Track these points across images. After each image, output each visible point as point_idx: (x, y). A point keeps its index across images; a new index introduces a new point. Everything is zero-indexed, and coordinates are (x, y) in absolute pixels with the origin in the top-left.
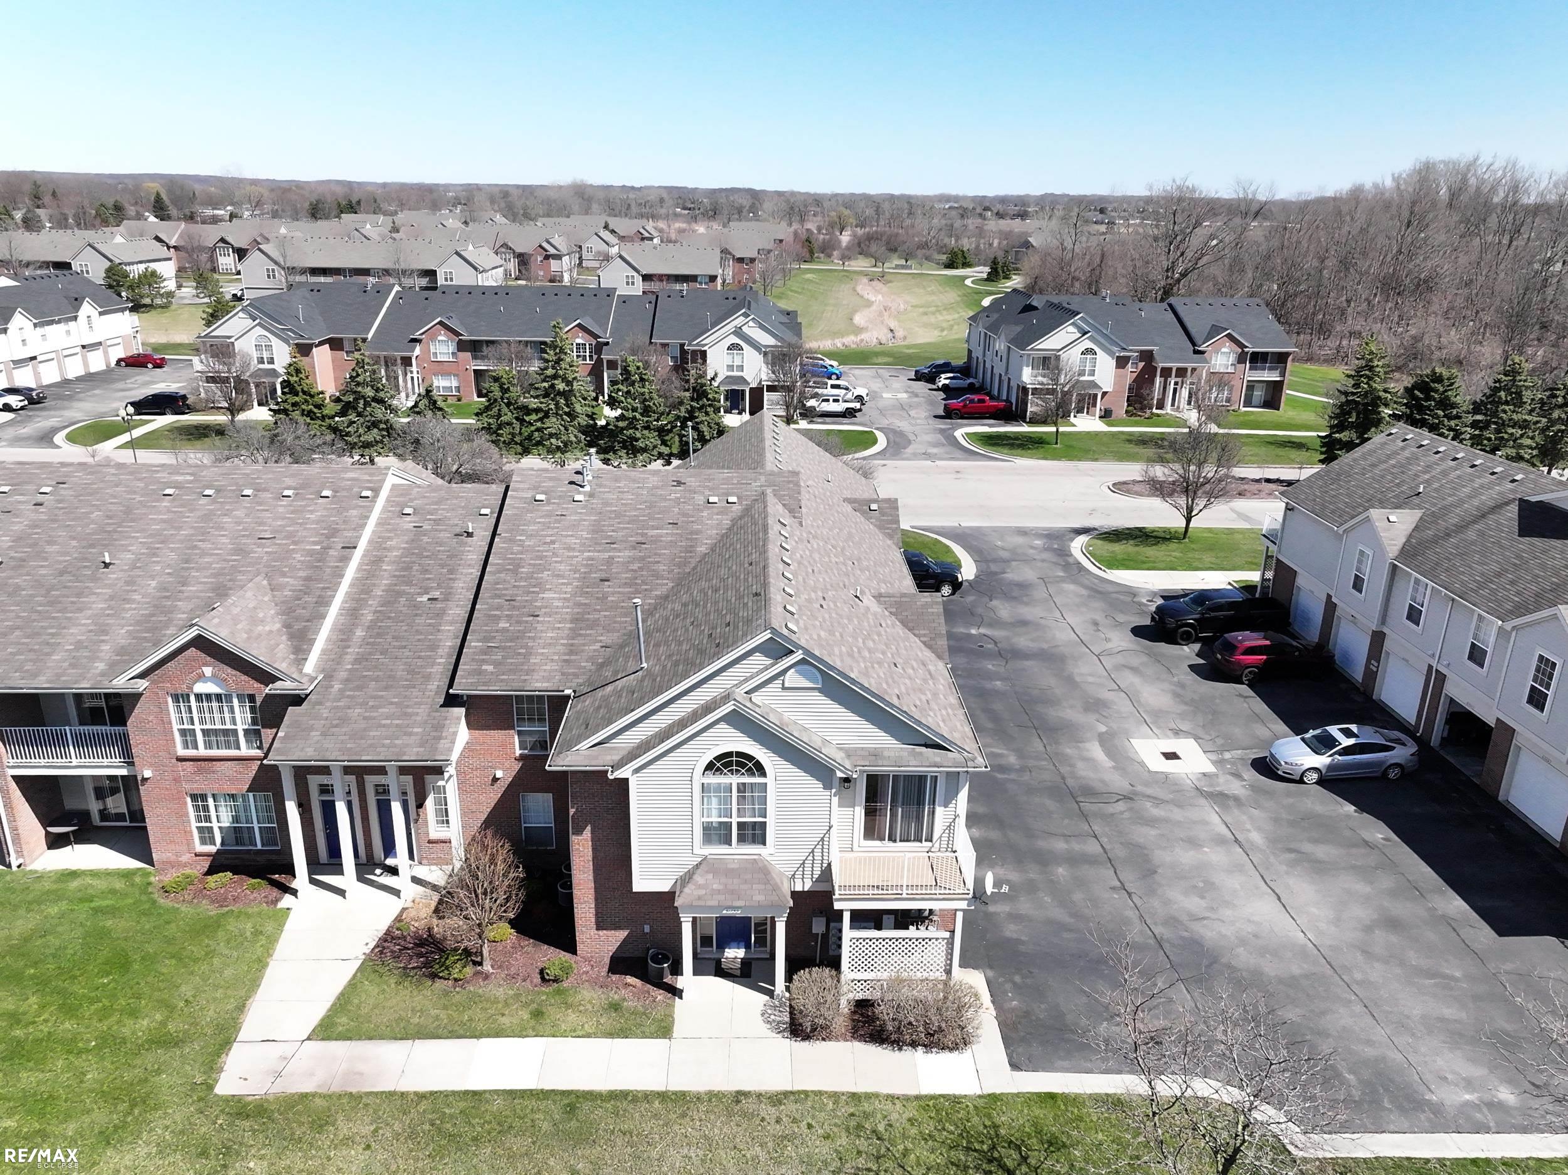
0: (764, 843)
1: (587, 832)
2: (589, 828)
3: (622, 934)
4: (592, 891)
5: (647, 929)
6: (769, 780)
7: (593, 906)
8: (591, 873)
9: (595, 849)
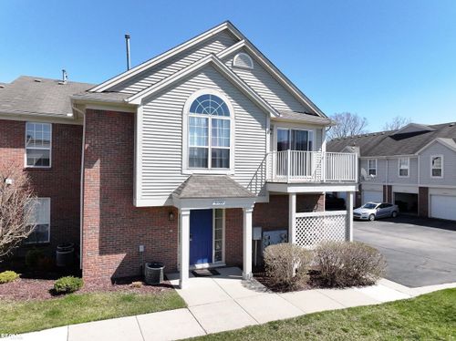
0: (228, 167)
1: (97, 166)
2: (99, 161)
3: (121, 257)
4: (98, 218)
5: (142, 249)
6: (232, 118)
7: (98, 231)
8: (98, 202)
9: (103, 179)
